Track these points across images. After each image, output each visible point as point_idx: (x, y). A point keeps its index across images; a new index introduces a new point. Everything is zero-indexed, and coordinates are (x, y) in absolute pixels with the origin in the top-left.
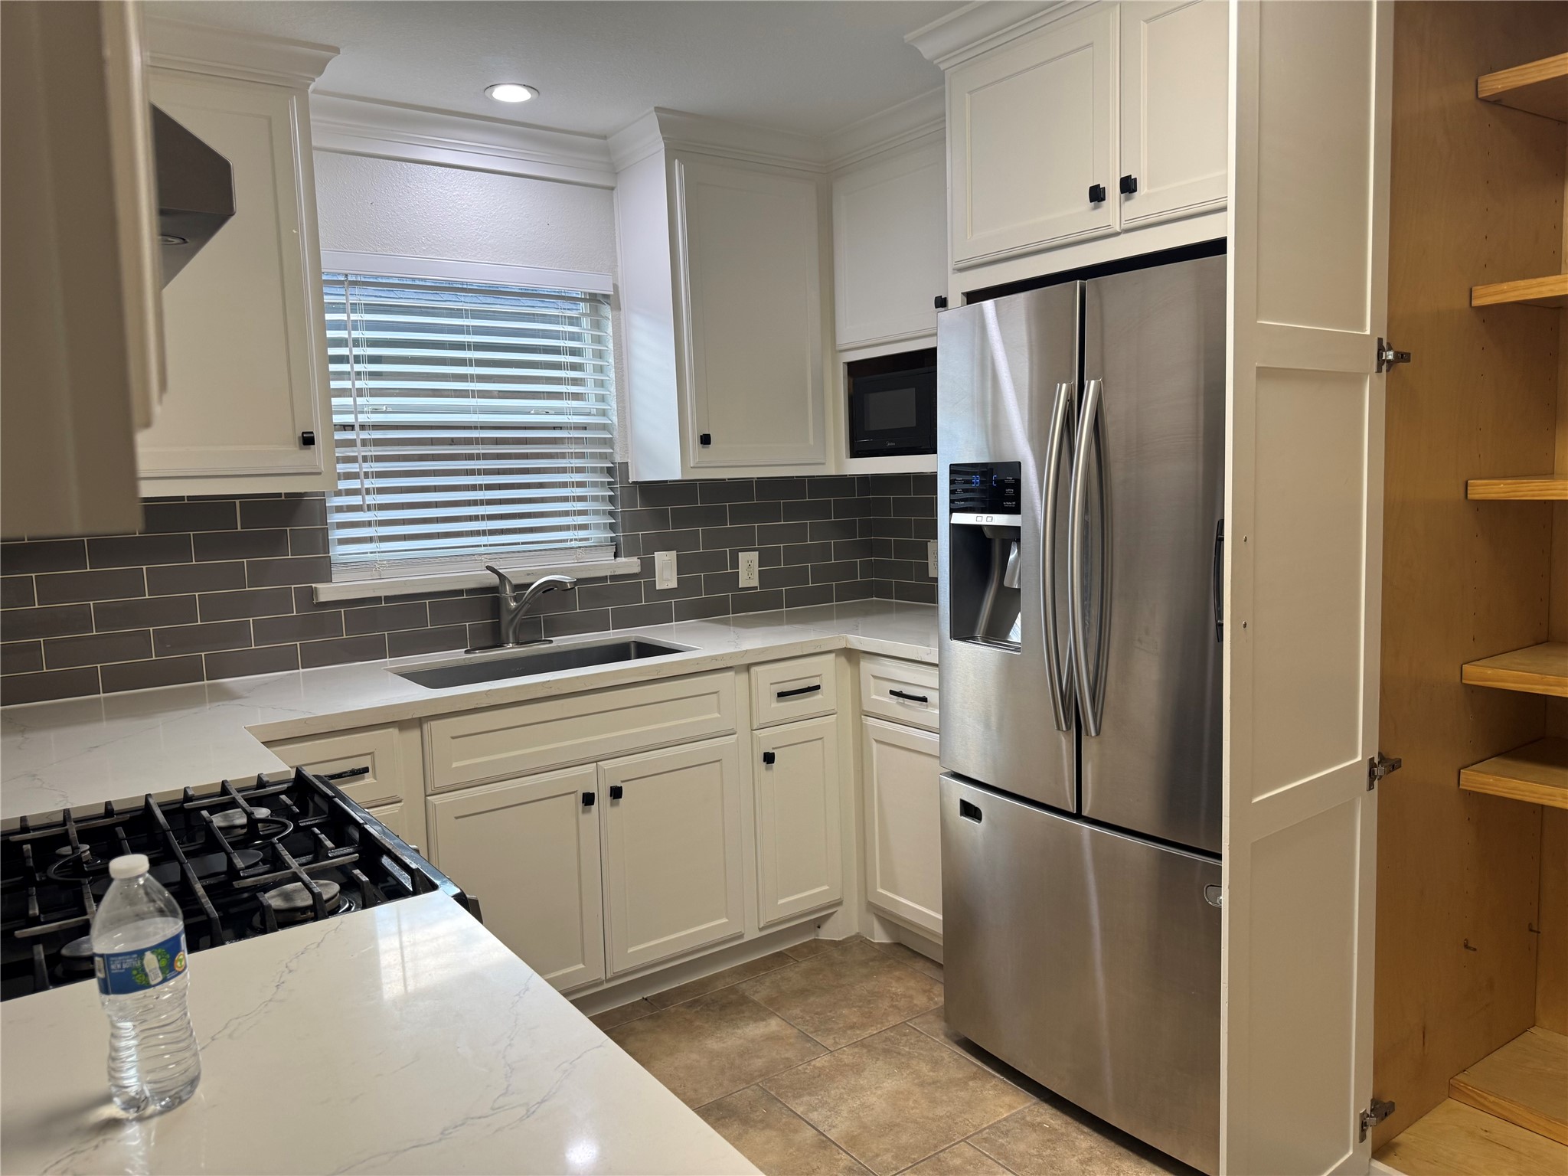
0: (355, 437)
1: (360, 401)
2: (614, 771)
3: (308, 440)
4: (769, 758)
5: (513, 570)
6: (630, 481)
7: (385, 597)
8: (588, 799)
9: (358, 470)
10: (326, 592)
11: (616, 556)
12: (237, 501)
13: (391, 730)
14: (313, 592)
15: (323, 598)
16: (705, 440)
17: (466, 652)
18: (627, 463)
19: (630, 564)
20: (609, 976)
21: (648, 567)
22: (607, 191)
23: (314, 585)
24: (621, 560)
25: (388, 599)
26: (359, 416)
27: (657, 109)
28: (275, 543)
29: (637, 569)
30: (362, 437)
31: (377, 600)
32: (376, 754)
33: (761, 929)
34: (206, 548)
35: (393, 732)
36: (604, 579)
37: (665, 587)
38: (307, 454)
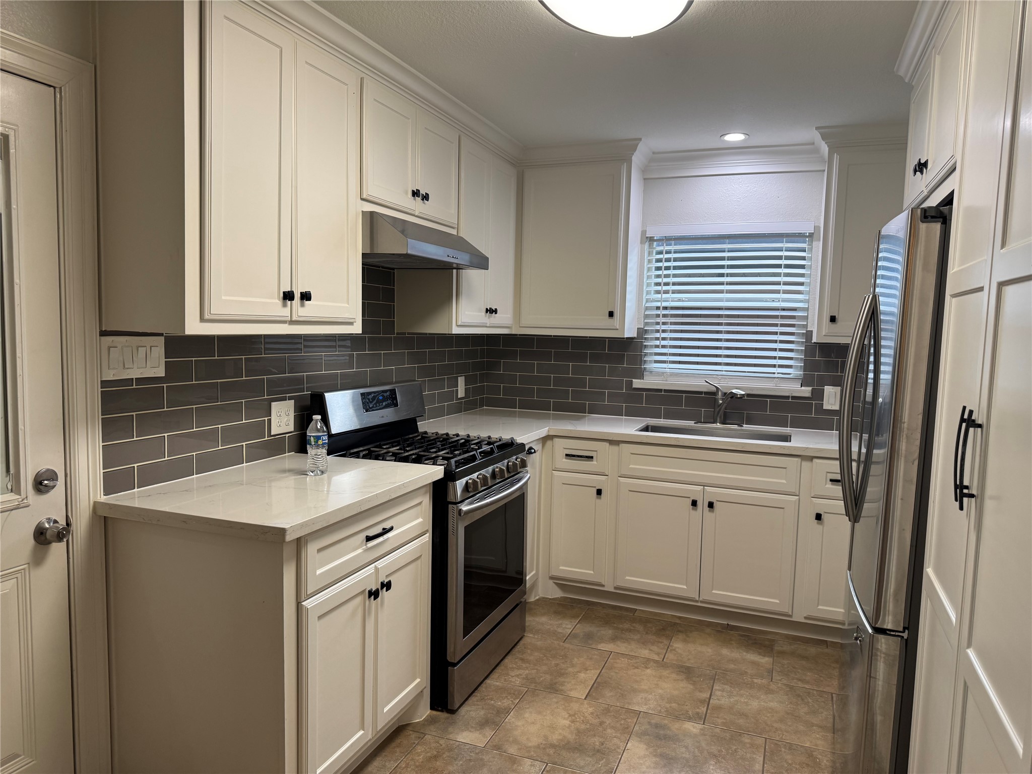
0: (659, 313)
1: (665, 296)
2: (713, 493)
3: (611, 314)
4: (819, 517)
5: (725, 385)
6: (813, 341)
7: (664, 390)
8: (694, 503)
9: (659, 329)
10: (637, 383)
11: (801, 387)
12: (607, 340)
13: (605, 443)
14: (632, 383)
15: (634, 386)
16: (833, 319)
17: (695, 423)
18: (812, 331)
19: (806, 391)
20: (701, 599)
21: (818, 395)
22: (821, 172)
23: (633, 380)
24: (803, 388)
25: (666, 391)
26: (663, 303)
27: (817, 128)
28: (620, 359)
29: (808, 395)
30: (663, 313)
31: (660, 390)
32: (598, 451)
34: (595, 358)
35: (607, 444)
36: (788, 397)
37: (829, 408)
38: (611, 320)
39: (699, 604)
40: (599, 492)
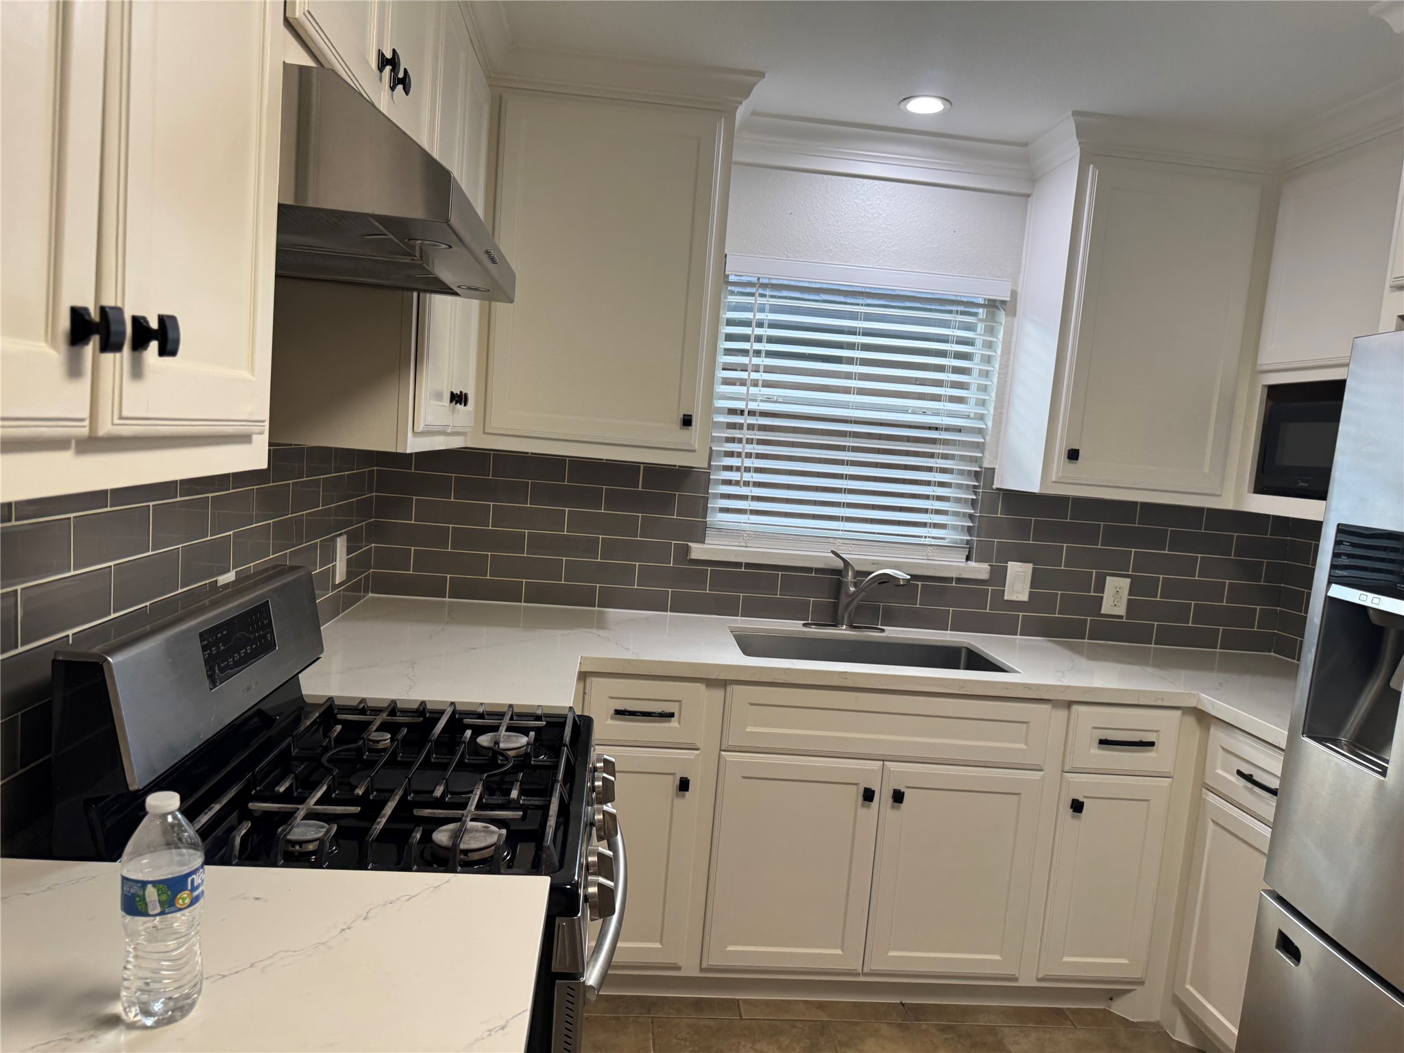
0: (743, 421)
1: (753, 390)
2: (900, 774)
3: (687, 421)
4: (1077, 806)
5: (858, 557)
6: (994, 487)
7: (746, 563)
8: (868, 795)
9: (741, 450)
10: (698, 551)
11: (968, 558)
12: (642, 468)
13: (699, 685)
14: (687, 550)
15: (694, 556)
16: (1073, 455)
17: (804, 625)
18: (994, 469)
19: (979, 570)
20: (866, 970)
21: (999, 576)
22: (1023, 198)
23: (690, 544)
24: (972, 564)
25: (748, 565)
26: (749, 403)
27: (1075, 113)
28: (665, 504)
29: (985, 576)
30: (749, 422)
31: (738, 565)
32: (683, 702)
33: (1039, 980)
35: (701, 687)
36: (949, 580)
37: (1014, 598)
38: (685, 433)
39: (861, 979)
40: (684, 785)
